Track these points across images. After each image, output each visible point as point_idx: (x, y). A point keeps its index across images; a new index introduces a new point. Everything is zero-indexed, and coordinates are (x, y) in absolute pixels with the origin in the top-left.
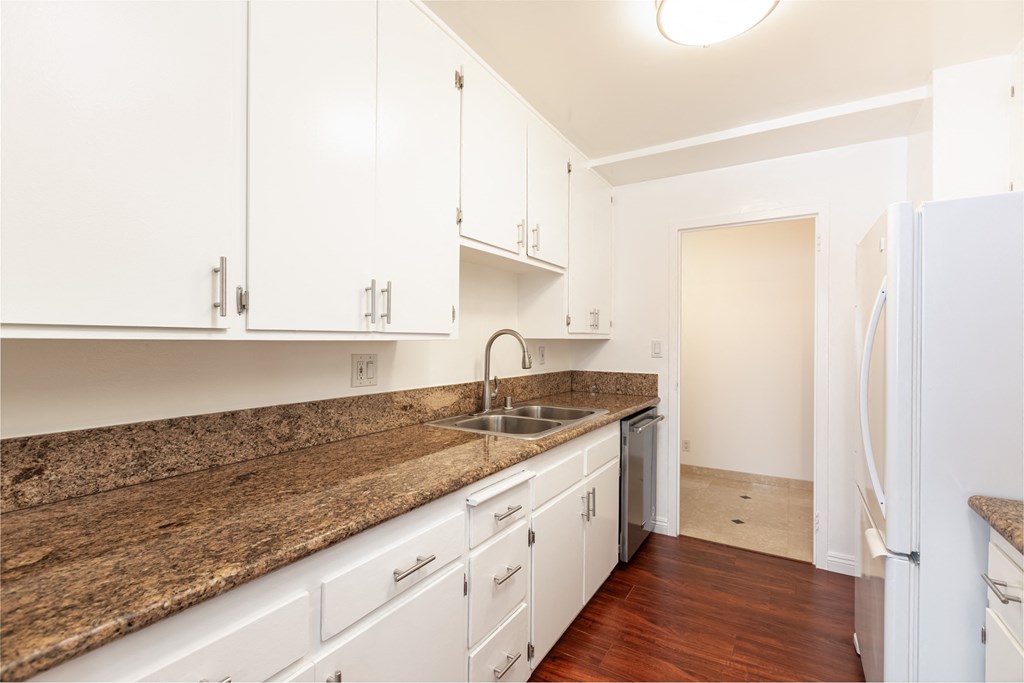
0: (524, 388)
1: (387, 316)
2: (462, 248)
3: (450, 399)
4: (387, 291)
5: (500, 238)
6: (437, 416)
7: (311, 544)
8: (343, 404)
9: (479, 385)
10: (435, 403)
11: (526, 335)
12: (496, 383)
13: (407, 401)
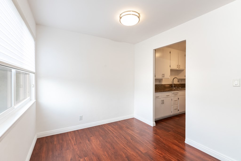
0: (178, 85)
1: (164, 77)
2: (171, 69)
3: (168, 86)
4: (164, 74)
5: (174, 67)
6: (167, 87)
7: (162, 91)
8: (158, 85)
9: (172, 84)
10: (167, 86)
11: (178, 78)
12: (174, 84)
13: (164, 85)
